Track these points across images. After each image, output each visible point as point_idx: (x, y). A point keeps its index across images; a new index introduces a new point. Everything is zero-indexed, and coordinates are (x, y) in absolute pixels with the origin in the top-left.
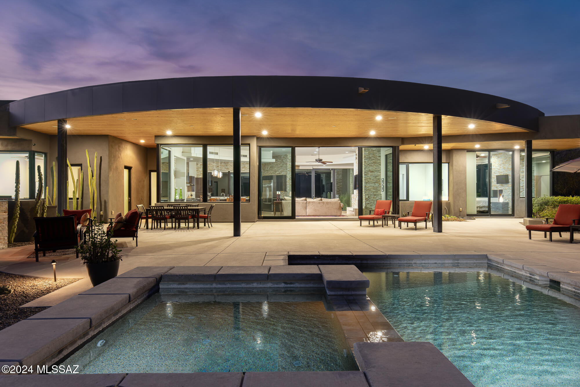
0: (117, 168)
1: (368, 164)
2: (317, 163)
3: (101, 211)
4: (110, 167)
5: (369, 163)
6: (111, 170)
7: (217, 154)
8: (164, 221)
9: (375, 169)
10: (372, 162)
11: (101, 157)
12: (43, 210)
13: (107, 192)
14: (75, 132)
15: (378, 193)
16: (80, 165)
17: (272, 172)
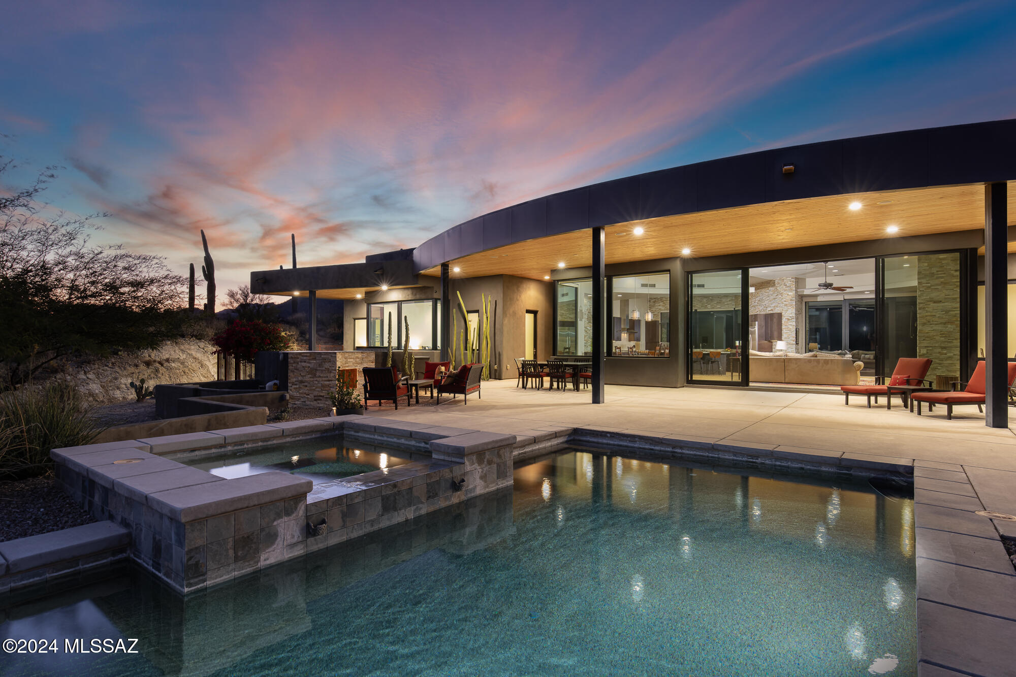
0: (515, 313)
1: (929, 287)
2: (823, 291)
3: (495, 365)
4: (504, 312)
5: (929, 285)
6: (506, 315)
7: (654, 286)
8: (556, 380)
9: (946, 295)
10: (937, 281)
11: (496, 301)
12: (411, 361)
13: (502, 342)
14: (464, 275)
15: (954, 344)
16: (477, 311)
17: (761, 308)
